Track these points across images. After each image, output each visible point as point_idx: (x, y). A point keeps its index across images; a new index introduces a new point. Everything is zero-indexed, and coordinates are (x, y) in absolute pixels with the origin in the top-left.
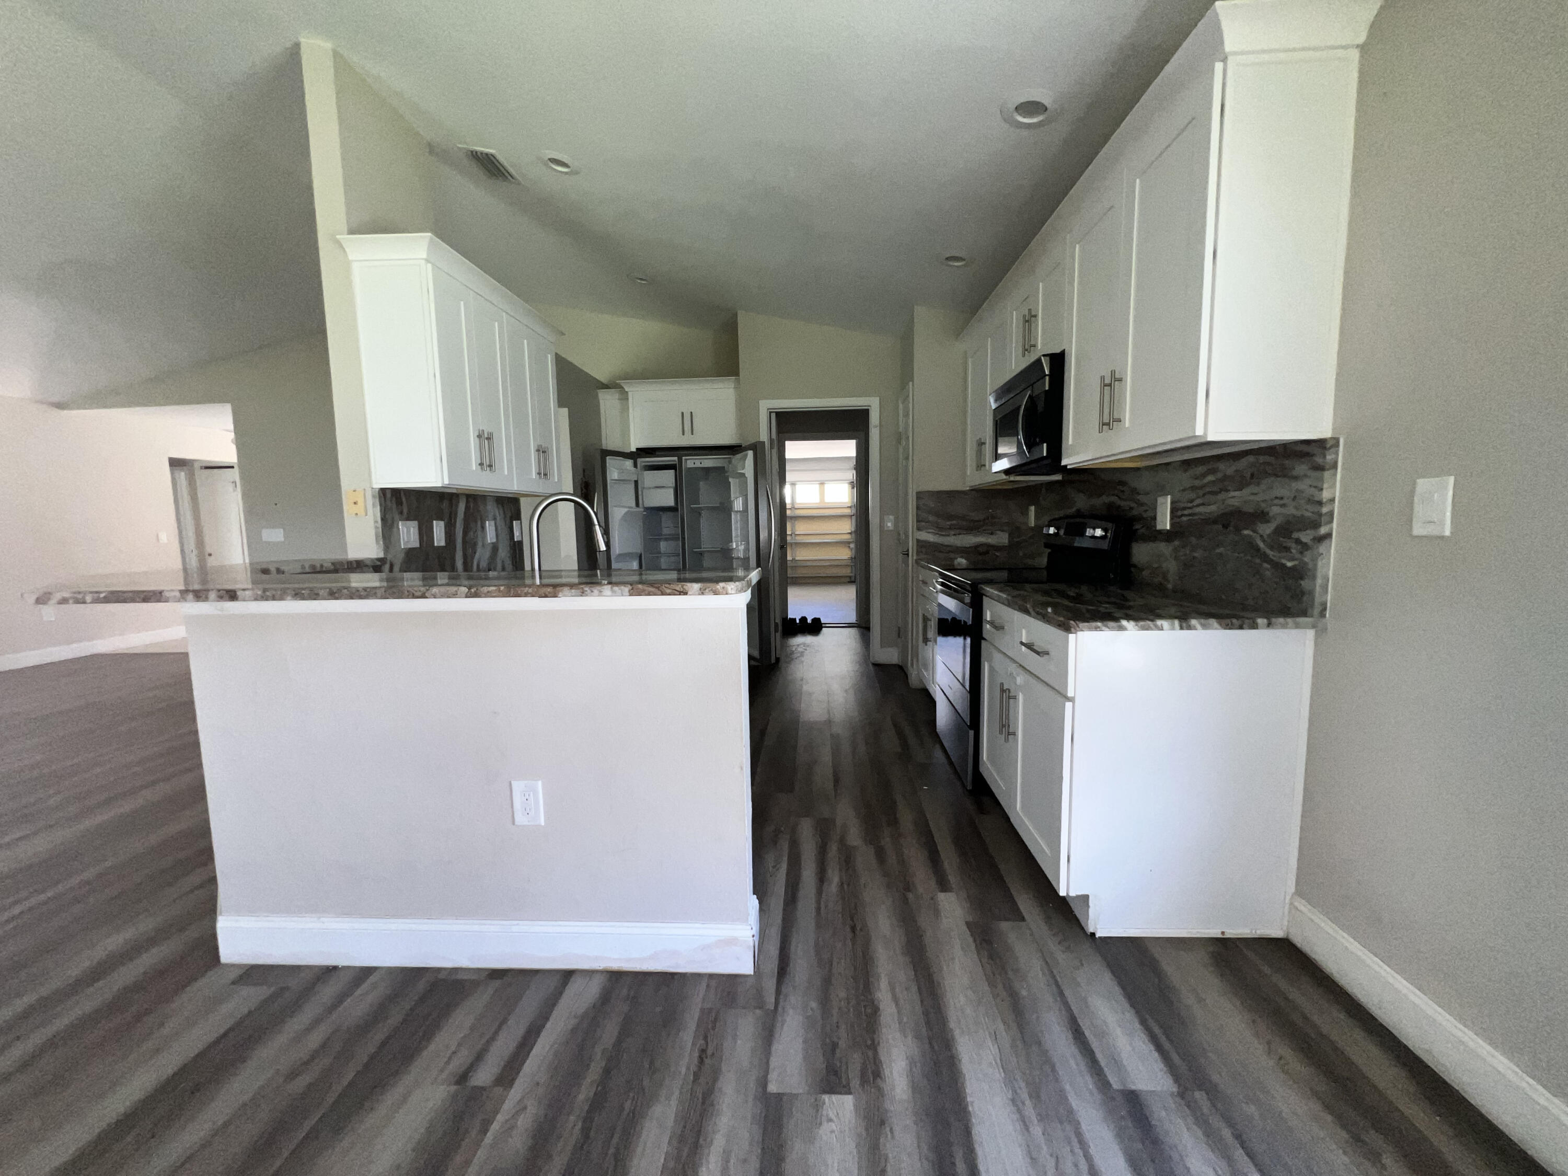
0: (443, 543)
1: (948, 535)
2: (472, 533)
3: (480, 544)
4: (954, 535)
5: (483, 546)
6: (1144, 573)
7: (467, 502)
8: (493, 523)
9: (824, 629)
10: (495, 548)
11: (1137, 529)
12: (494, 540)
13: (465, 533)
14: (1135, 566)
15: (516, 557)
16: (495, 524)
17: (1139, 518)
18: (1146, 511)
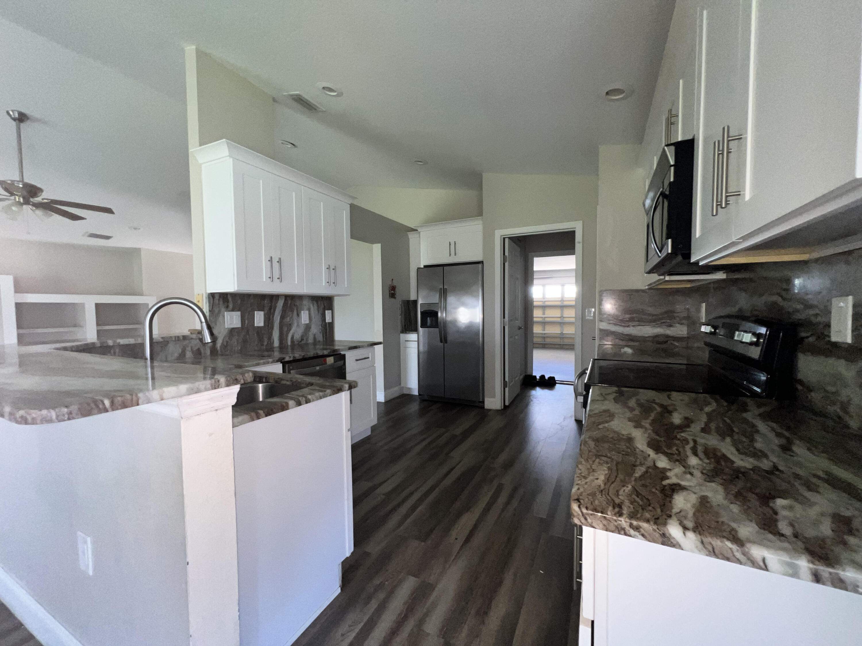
0: (262, 324)
1: (628, 326)
2: (288, 319)
3: (295, 324)
4: (633, 326)
5: (298, 325)
6: (813, 394)
7: (286, 300)
8: (307, 312)
9: (557, 385)
10: (308, 327)
11: (803, 339)
12: (308, 322)
13: (282, 317)
14: (800, 382)
15: (326, 333)
16: (310, 314)
17: (807, 324)
18: (816, 315)
